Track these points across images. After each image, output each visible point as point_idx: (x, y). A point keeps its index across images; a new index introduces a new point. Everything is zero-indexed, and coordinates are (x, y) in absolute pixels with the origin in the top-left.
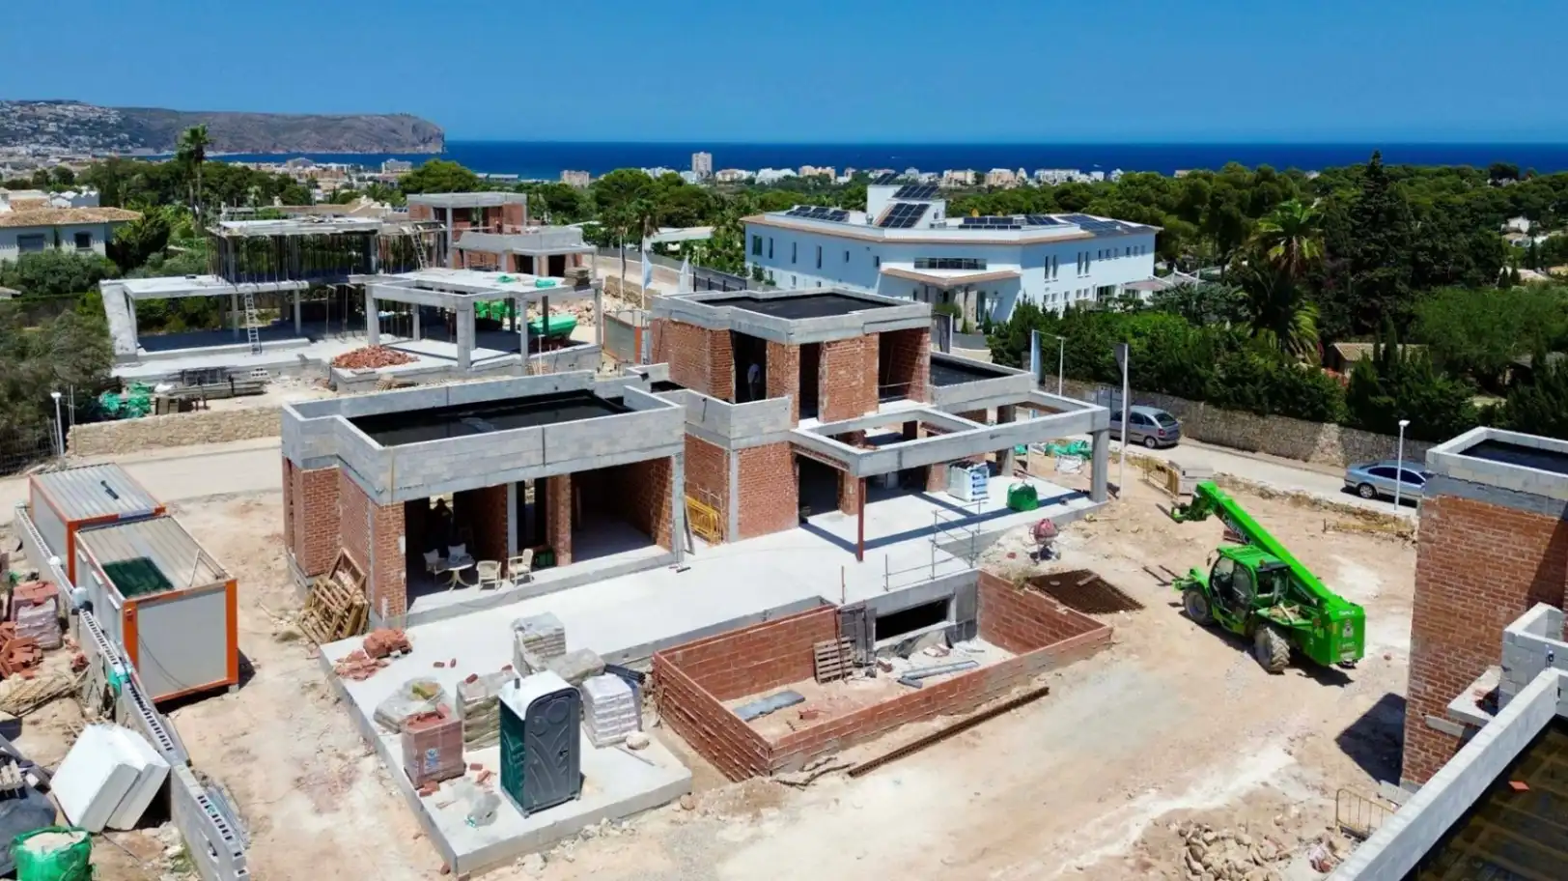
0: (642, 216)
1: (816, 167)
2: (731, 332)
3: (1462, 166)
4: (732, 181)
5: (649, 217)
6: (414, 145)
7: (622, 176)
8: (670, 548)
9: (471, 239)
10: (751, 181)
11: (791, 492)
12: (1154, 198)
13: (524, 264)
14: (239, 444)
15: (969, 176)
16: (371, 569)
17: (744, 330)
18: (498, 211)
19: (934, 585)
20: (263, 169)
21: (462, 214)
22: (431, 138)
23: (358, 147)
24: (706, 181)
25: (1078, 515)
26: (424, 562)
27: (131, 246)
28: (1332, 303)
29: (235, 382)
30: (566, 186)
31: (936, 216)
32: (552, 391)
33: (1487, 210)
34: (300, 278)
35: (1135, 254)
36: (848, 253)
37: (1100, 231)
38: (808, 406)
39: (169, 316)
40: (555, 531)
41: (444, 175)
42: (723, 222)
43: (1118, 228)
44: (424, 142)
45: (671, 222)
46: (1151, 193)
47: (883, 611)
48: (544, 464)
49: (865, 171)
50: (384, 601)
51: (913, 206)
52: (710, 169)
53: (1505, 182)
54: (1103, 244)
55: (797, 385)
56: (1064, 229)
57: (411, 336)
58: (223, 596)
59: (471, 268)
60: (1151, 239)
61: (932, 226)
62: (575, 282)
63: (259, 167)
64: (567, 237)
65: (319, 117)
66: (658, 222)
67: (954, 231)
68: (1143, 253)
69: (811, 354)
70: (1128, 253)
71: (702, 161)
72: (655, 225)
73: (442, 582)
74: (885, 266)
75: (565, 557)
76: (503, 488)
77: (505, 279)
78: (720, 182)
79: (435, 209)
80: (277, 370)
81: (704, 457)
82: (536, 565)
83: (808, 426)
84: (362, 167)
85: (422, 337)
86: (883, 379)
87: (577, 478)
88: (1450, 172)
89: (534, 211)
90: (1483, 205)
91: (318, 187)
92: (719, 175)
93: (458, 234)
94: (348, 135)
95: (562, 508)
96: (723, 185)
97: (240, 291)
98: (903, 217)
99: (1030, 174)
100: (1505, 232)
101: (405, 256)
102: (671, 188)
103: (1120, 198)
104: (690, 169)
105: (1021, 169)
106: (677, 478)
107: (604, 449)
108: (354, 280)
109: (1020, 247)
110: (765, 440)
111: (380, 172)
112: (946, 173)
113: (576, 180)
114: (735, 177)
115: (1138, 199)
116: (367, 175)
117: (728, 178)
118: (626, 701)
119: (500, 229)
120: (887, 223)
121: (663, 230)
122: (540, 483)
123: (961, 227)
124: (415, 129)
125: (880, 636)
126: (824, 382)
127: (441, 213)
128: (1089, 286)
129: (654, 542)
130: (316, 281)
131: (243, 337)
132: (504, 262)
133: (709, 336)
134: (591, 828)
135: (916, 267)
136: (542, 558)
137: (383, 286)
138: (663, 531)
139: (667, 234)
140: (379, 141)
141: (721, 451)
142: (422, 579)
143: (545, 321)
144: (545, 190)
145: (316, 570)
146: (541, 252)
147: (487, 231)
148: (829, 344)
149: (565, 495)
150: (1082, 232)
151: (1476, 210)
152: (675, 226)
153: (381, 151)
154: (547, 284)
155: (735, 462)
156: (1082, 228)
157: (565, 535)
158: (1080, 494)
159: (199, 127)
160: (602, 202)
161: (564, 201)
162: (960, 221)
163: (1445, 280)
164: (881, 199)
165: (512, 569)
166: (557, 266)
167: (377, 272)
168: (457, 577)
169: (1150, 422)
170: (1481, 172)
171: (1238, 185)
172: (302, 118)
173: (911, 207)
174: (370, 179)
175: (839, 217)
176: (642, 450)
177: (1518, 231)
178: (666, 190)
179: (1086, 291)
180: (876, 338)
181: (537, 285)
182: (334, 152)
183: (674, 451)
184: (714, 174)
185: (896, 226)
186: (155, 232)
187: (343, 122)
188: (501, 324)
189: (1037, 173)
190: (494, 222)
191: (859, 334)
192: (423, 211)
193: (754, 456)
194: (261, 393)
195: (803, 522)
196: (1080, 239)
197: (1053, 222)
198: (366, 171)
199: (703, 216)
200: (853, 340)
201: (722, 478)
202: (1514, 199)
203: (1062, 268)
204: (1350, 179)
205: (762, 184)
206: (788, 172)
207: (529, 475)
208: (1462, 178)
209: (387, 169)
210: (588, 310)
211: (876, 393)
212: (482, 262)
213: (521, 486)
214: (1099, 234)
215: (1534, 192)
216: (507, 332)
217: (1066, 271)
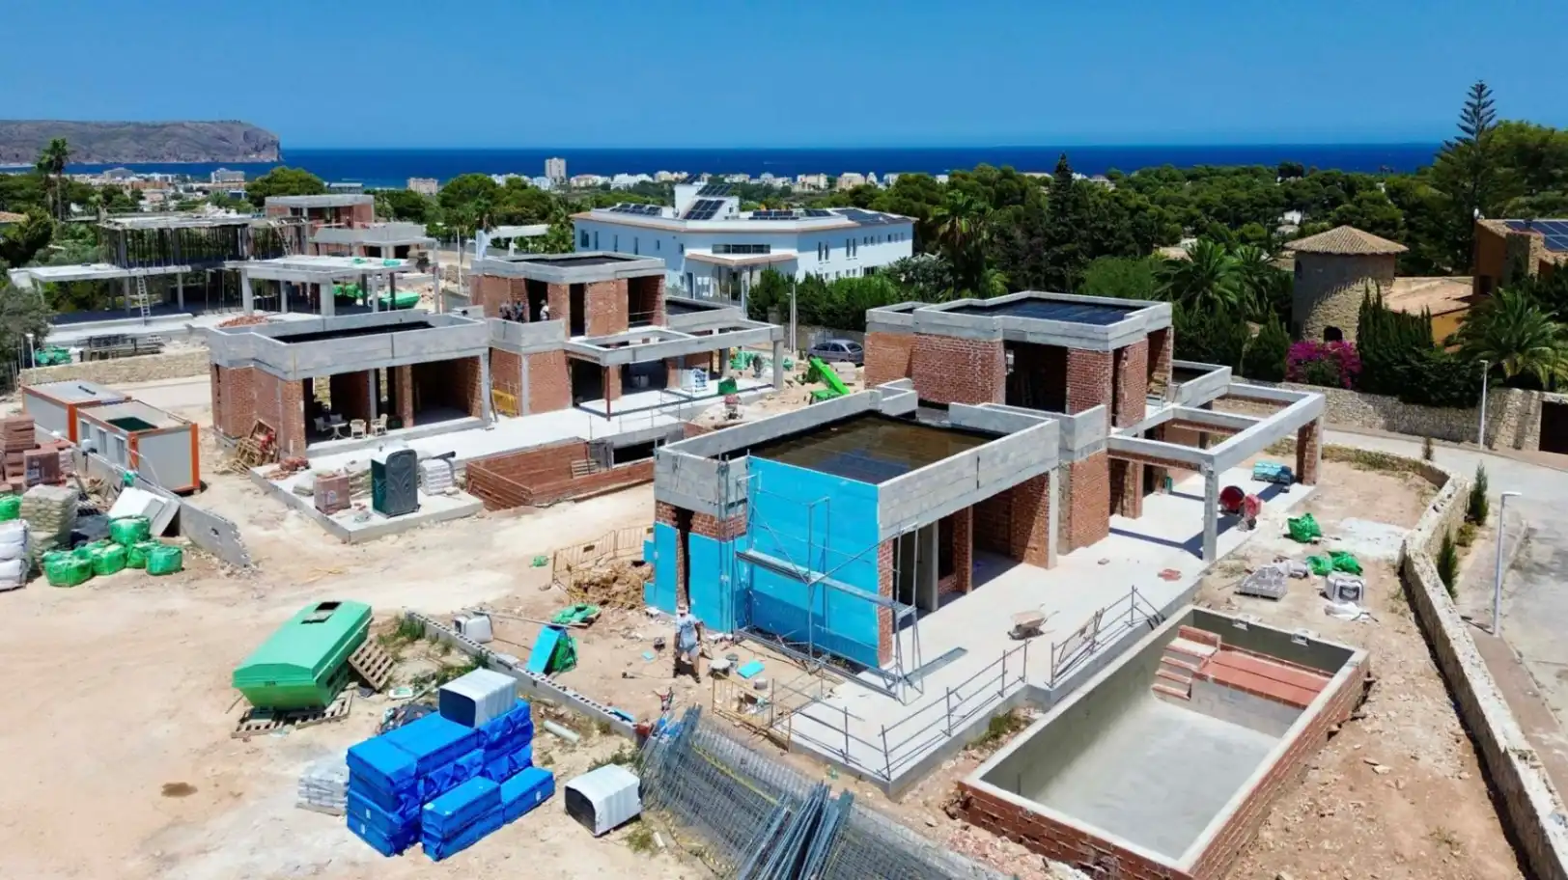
0: (481, 214)
1: (672, 173)
2: (526, 280)
3: (1255, 166)
4: (587, 187)
5: (487, 215)
6: (246, 153)
7: (467, 181)
8: (481, 416)
9: (325, 233)
10: (606, 187)
11: (566, 384)
12: (923, 194)
13: (374, 252)
14: (151, 383)
15: (822, 181)
16: (281, 424)
17: (534, 278)
18: (349, 210)
19: (652, 430)
20: (76, 180)
21: (316, 213)
22: (264, 146)
23: (182, 155)
24: (560, 187)
25: (762, 396)
26: (314, 424)
27: (18, 244)
28: (1027, 272)
29: (138, 342)
30: (411, 192)
31: (731, 210)
32: (398, 322)
33: (1265, 205)
34: (183, 264)
35: (896, 240)
36: (658, 242)
37: (866, 222)
38: (577, 327)
39: (61, 301)
40: (402, 405)
41: (292, 182)
42: (557, 221)
43: (881, 219)
44: (257, 150)
45: (510, 220)
46: (920, 190)
47: (620, 443)
48: (393, 357)
49: (721, 176)
50: (291, 442)
51: (711, 202)
52: (563, 174)
53: (1292, 179)
54: (868, 232)
55: (568, 312)
56: (837, 219)
57: (279, 310)
58: (189, 434)
59: (328, 254)
60: (909, 228)
61: (727, 218)
62: (417, 261)
63: (73, 179)
64: (411, 233)
65: (138, 125)
66: (495, 221)
67: (745, 223)
68: (903, 239)
69: (578, 292)
70: (889, 239)
71: (556, 167)
72: (494, 223)
73: (328, 435)
74: (688, 252)
75: (409, 421)
76: (365, 373)
77: (358, 261)
78: (575, 188)
79: (292, 209)
80: (169, 336)
81: (503, 361)
82: (390, 426)
83: (576, 340)
84: (189, 177)
85: (289, 310)
86: (632, 307)
87: (416, 368)
88: (1245, 171)
89: (380, 213)
90: (1262, 201)
91: (143, 198)
92: (574, 181)
93: (313, 230)
94: (171, 143)
95: (405, 389)
96: (576, 191)
97: (133, 274)
98: (704, 210)
99: (880, 179)
100: (1280, 225)
101: (270, 246)
102: (516, 191)
103: (897, 195)
104: (544, 175)
105: (871, 174)
106: (484, 369)
107: (432, 350)
108: (229, 265)
109: (795, 236)
110: (545, 348)
111: (209, 182)
112: (799, 177)
113: (425, 188)
114: (590, 182)
115: (911, 196)
116: (196, 186)
117: (582, 184)
118: (444, 470)
119: (350, 225)
120: (689, 216)
121: (502, 228)
122: (391, 370)
123: (750, 219)
124: (246, 136)
125: (617, 462)
126: (588, 310)
127: (296, 211)
128: (857, 267)
129: (470, 415)
130: (198, 266)
131: (136, 313)
132: (355, 250)
133: (509, 283)
134: (424, 524)
135: (714, 252)
136: (393, 423)
137: (256, 269)
138: (476, 404)
139: (504, 231)
140: (206, 149)
141: (516, 356)
142: (313, 434)
143: (393, 295)
144: (390, 195)
145: (240, 434)
146: (388, 243)
147: (339, 227)
148: (590, 284)
149: (408, 381)
150: (850, 222)
151: (1256, 205)
152: (515, 224)
153: (209, 160)
154: (393, 263)
155: (525, 363)
156: (850, 219)
157: (408, 407)
158: (770, 386)
159: (58, 139)
160: (445, 202)
161: (410, 206)
162: (750, 214)
163: (1115, 252)
164: (687, 196)
165: (374, 427)
166: (401, 252)
167: (248, 258)
168: (337, 432)
169: (843, 349)
170: (1271, 171)
171: (986, 182)
172: (121, 126)
173: (710, 203)
174: (199, 190)
175: (654, 212)
176: (458, 350)
177: (1292, 223)
178: (509, 194)
179: (854, 271)
180: (626, 281)
181: (385, 264)
182: (155, 162)
183: (482, 353)
184: (569, 179)
185: (697, 218)
186: (40, 231)
187: (166, 130)
188: (354, 300)
189: (886, 177)
190: (345, 218)
191: (612, 278)
192: (281, 210)
193: (539, 359)
194: (158, 352)
195: (576, 405)
196: (847, 228)
197: (827, 214)
198: (193, 182)
199: (543, 217)
200: (608, 282)
201: (516, 374)
202: (1288, 195)
203: (832, 252)
204: (1160, 179)
205: (618, 189)
206: (644, 177)
207: (383, 366)
208: (1256, 177)
209: (217, 178)
210: (430, 290)
211: (627, 318)
212: (337, 251)
213: (377, 371)
214: (864, 224)
215: (1306, 188)
216: (360, 307)
217: (838, 254)
